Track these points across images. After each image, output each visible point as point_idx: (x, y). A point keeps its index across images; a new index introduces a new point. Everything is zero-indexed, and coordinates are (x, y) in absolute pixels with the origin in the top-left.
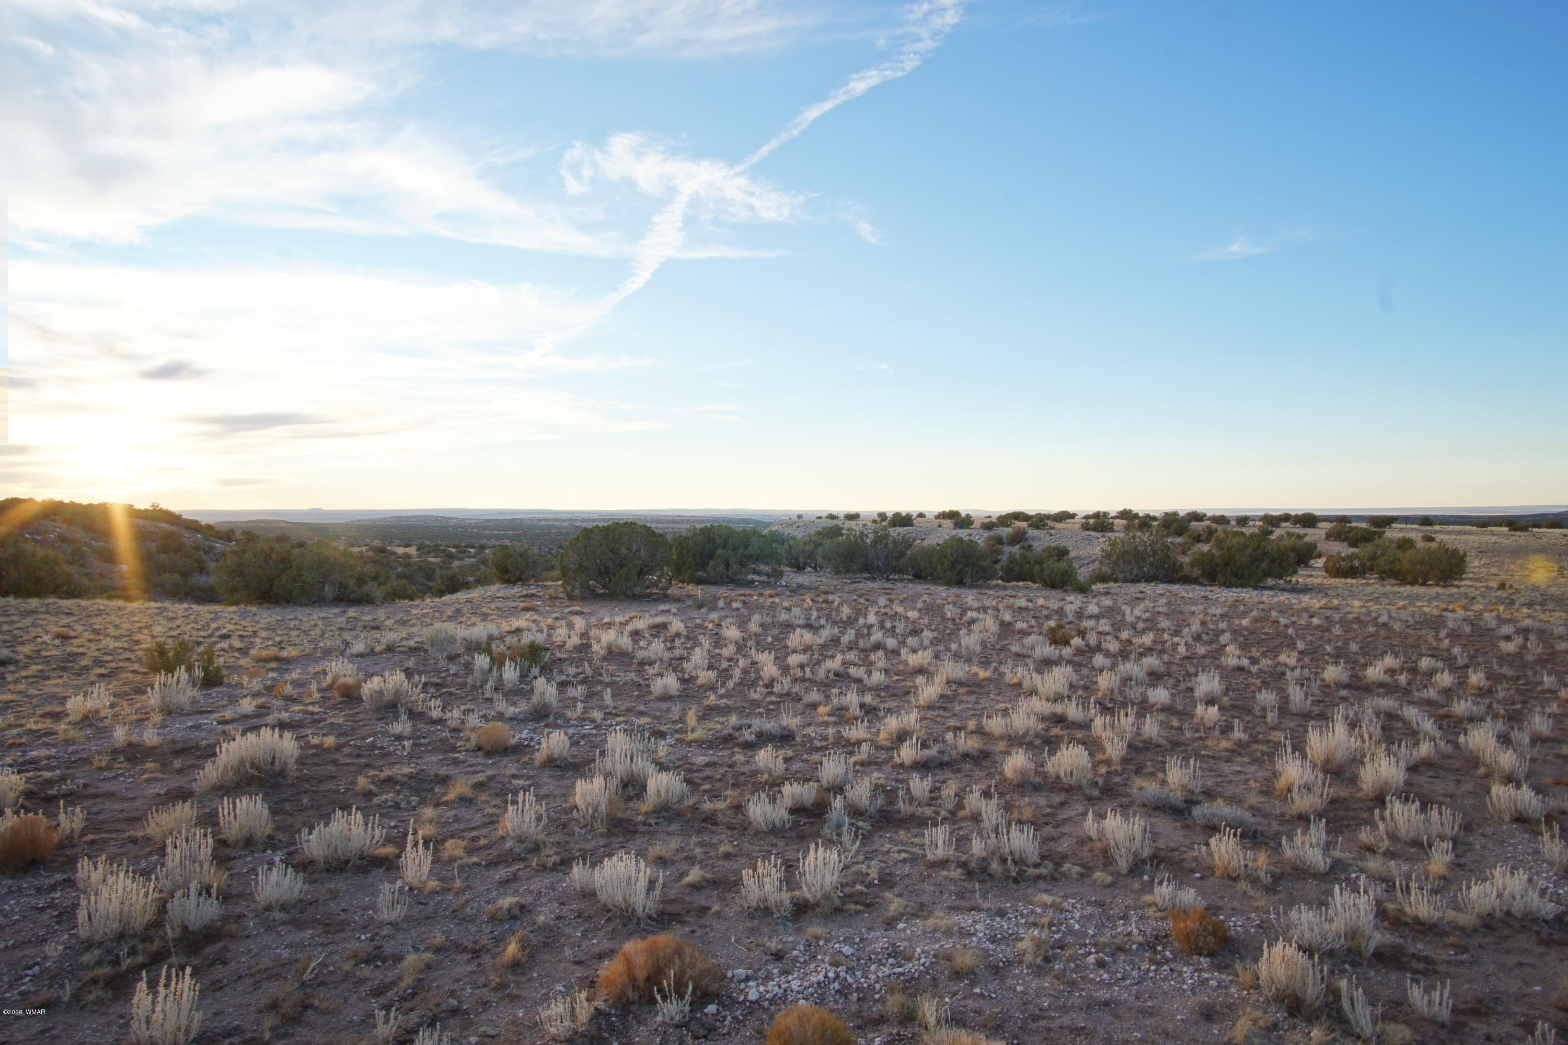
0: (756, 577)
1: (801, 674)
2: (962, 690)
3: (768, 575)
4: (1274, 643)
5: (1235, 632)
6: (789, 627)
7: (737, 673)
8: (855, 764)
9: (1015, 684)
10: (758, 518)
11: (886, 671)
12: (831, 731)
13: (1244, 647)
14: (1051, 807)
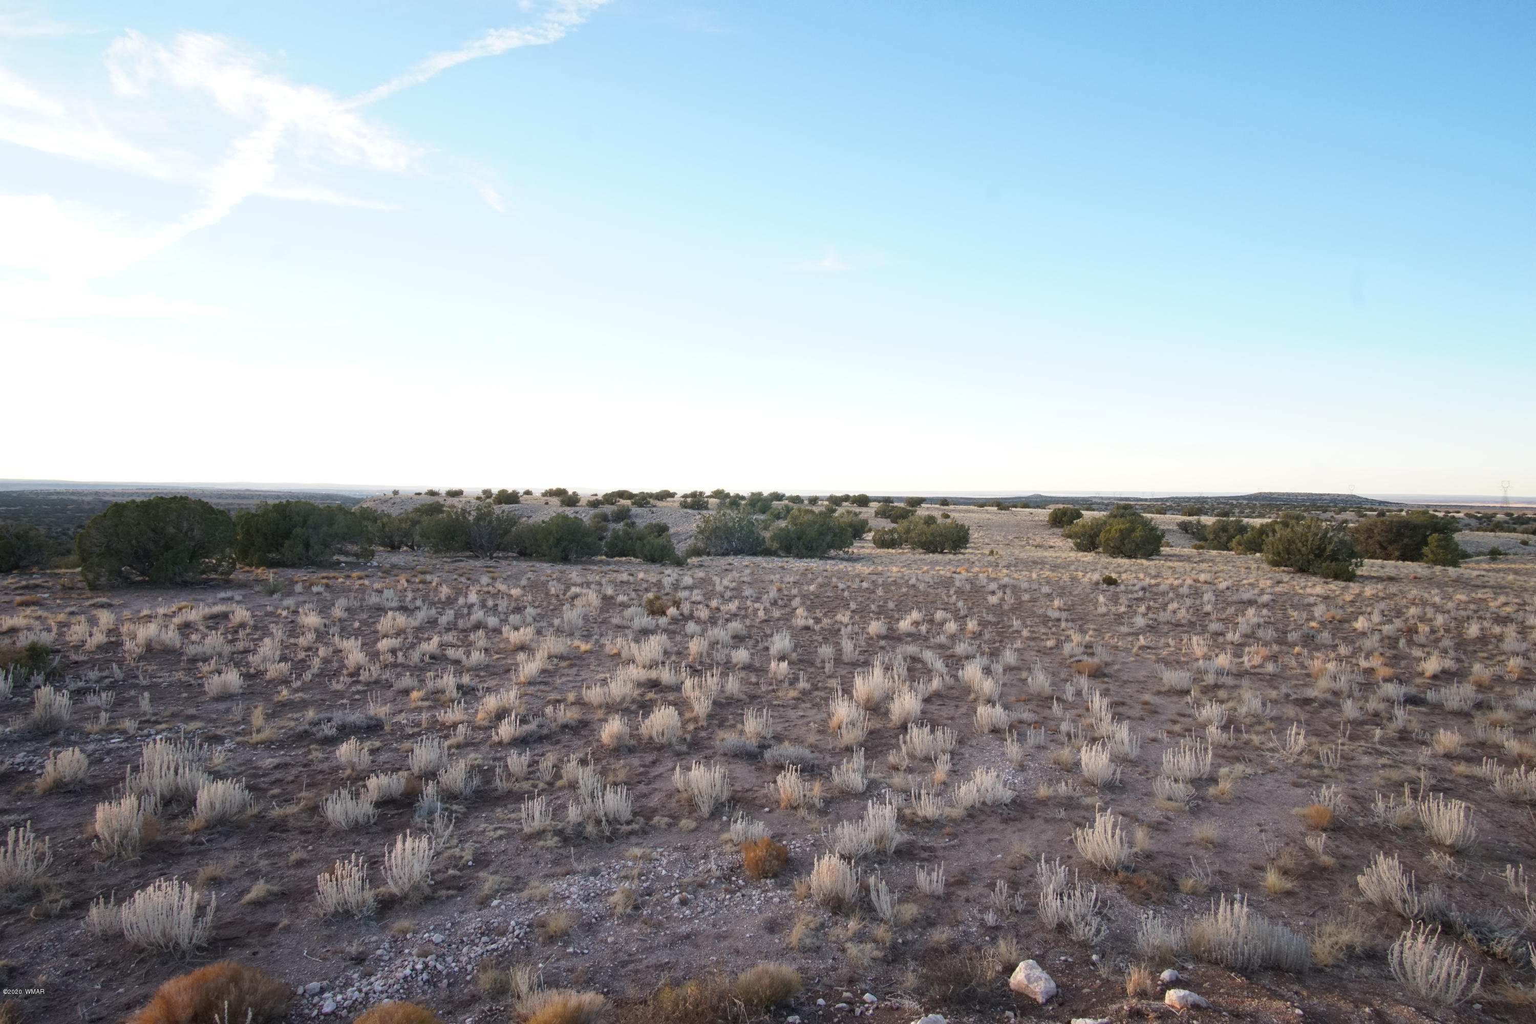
0: (342, 558)
1: (392, 660)
2: (564, 664)
3: (356, 555)
4: (834, 604)
5: (804, 597)
6: (380, 610)
7: (316, 663)
8: (449, 748)
9: (615, 655)
10: (347, 494)
11: (486, 650)
12: (424, 716)
13: (810, 609)
14: (644, 766)
